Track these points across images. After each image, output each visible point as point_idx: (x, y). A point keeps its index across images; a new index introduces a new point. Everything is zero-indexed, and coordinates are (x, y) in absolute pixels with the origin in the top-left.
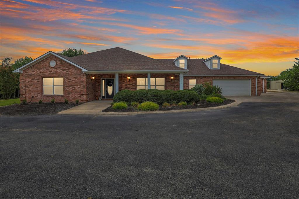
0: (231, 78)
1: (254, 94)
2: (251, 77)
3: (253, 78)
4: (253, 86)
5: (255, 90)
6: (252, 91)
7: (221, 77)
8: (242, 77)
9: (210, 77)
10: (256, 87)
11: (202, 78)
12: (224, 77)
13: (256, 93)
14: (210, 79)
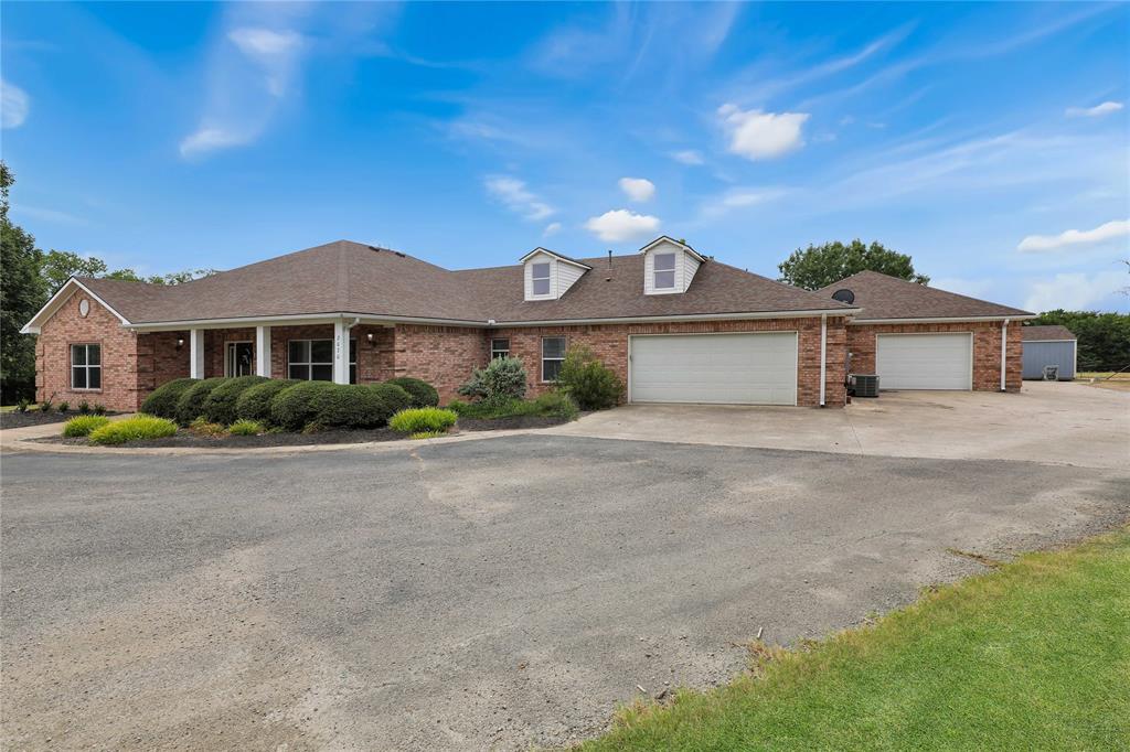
0: (705, 328)
1: (809, 398)
2: (795, 321)
3: (809, 327)
4: (808, 364)
5: (816, 381)
6: (803, 386)
7: (659, 325)
8: (754, 321)
9: (616, 326)
10: (820, 367)
11: (585, 333)
12: (673, 323)
13: (819, 391)
14: (615, 336)
